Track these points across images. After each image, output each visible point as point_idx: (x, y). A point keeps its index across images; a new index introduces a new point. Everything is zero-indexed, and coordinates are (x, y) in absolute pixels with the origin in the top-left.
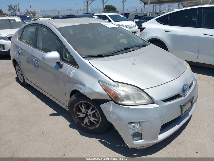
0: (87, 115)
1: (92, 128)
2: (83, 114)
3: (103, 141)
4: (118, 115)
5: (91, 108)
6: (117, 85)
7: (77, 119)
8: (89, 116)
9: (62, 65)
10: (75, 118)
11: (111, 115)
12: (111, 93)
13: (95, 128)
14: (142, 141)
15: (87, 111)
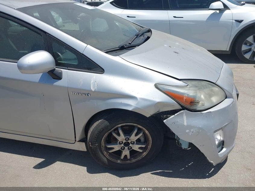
0: (127, 144)
1: (134, 160)
2: (120, 144)
3: (158, 171)
4: (199, 127)
5: (136, 131)
6: (187, 85)
7: (107, 156)
8: (131, 145)
9: (61, 73)
10: (104, 155)
11: (187, 131)
12: (185, 98)
13: (139, 158)
14: (224, 150)
15: (129, 137)
